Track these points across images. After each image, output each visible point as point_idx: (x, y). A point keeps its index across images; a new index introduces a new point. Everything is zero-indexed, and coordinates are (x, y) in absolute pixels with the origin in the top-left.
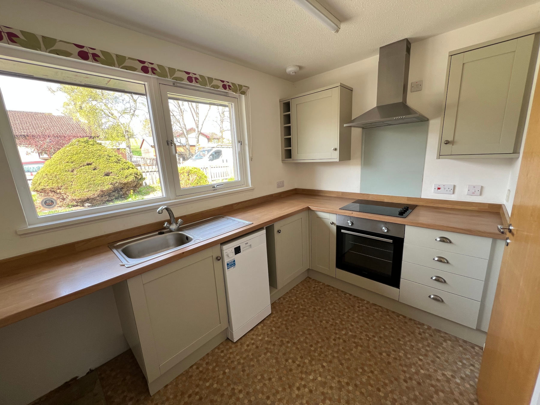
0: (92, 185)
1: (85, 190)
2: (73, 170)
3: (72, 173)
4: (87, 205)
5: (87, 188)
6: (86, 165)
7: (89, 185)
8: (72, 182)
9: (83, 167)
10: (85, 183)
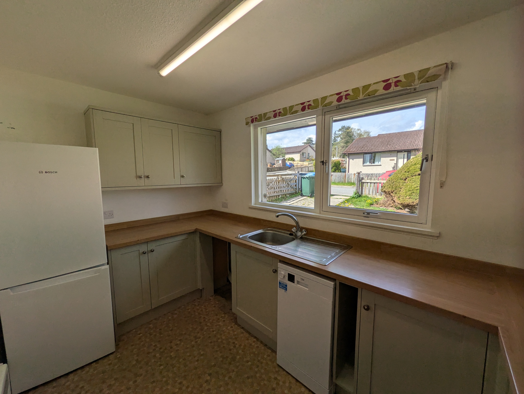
0: (415, 194)
1: (407, 197)
2: (406, 179)
3: (404, 181)
4: (407, 210)
5: (409, 195)
6: (417, 175)
7: (412, 193)
8: (401, 188)
9: (414, 176)
10: (409, 191)
